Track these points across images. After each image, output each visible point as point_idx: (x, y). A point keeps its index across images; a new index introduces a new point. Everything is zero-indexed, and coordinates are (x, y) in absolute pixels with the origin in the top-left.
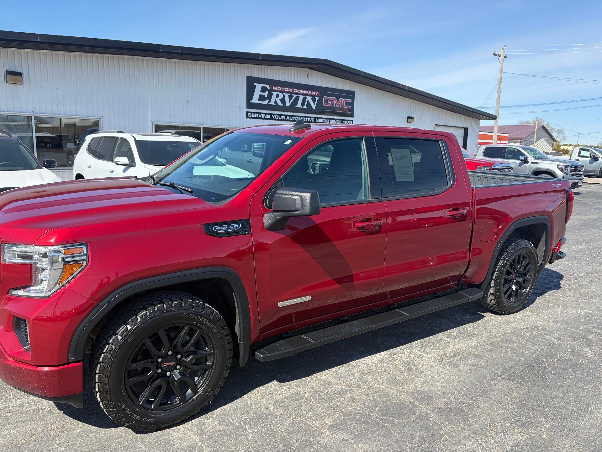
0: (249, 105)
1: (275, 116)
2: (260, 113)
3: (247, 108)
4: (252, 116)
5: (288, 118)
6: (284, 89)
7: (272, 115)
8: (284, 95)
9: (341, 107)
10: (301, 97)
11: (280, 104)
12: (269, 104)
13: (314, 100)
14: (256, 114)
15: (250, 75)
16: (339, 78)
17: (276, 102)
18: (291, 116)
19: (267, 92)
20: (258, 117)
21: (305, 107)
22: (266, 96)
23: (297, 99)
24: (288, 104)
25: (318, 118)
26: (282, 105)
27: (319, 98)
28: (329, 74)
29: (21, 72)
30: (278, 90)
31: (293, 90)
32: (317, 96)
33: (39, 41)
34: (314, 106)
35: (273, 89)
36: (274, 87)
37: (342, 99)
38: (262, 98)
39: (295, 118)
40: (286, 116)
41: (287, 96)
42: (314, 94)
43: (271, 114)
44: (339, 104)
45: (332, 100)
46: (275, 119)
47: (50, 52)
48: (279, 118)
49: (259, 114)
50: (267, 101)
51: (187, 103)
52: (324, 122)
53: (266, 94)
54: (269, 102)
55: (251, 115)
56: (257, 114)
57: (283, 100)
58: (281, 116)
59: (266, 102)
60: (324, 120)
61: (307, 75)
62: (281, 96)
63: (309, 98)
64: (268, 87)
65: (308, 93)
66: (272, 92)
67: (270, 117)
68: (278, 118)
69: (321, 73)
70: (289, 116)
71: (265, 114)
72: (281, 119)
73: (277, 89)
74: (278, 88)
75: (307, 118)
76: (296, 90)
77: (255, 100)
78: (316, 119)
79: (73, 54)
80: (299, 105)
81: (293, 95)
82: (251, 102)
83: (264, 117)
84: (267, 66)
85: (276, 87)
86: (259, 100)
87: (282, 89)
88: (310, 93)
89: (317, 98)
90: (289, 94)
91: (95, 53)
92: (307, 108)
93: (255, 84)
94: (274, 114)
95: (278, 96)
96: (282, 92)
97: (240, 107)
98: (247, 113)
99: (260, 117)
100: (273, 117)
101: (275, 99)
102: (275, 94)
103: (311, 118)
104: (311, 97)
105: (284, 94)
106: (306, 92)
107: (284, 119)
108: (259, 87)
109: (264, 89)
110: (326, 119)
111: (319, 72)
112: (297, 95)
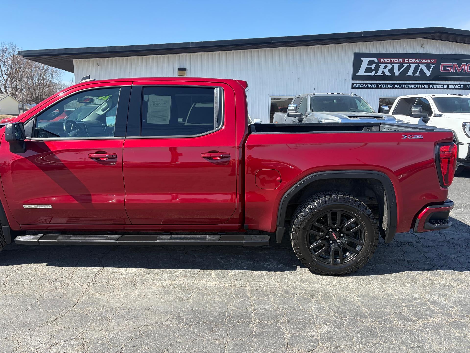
0: (355, 77)
1: (381, 86)
2: (366, 84)
3: (353, 80)
4: (358, 87)
5: (396, 86)
6: (393, 61)
7: (379, 85)
8: (393, 66)
9: (463, 72)
10: (413, 67)
11: (388, 74)
12: (376, 75)
13: (428, 68)
14: (361, 85)
15: (357, 52)
16: (462, 44)
17: (383, 72)
18: (400, 84)
19: (374, 65)
20: (363, 87)
21: (418, 74)
22: (373, 68)
23: (408, 68)
24: (397, 73)
25: (432, 84)
26: (391, 75)
27: (435, 65)
28: (449, 41)
29: (186, 67)
30: (387, 61)
31: (403, 60)
32: (433, 64)
33: (191, 47)
34: (428, 73)
35: (381, 61)
36: (382, 60)
37: (465, 64)
38: (368, 70)
39: (404, 86)
40: (394, 85)
41: (396, 67)
42: (430, 62)
43: (377, 84)
44: (460, 69)
45: (452, 66)
46: (381, 88)
47: (203, 53)
48: (386, 87)
49: (364, 85)
50: (374, 72)
51: (298, 79)
52: (441, 87)
53: (373, 67)
54: (376, 73)
55: (356, 86)
56: (363, 85)
57: (392, 71)
58: (389, 85)
59: (372, 74)
60: (441, 85)
61: (422, 44)
62: (390, 67)
63: (423, 67)
64: (376, 60)
65: (421, 61)
66: (380, 64)
67: (375, 87)
68: (384, 87)
69: (439, 41)
70: (398, 84)
71: (371, 84)
72: (388, 87)
73: (385, 61)
74: (387, 60)
75: (419, 85)
76: (408, 60)
77: (361, 72)
78: (431, 85)
79: (218, 52)
80: (410, 73)
81: (403, 65)
82: (357, 74)
83: (369, 87)
84: (376, 42)
85: (385, 60)
86: (365, 73)
87: (391, 61)
88: (424, 61)
89: (433, 66)
90: (399, 64)
91: (232, 50)
92: (419, 75)
93: (362, 59)
94: (380, 84)
95: (386, 67)
96: (391, 63)
97: (346, 80)
98: (353, 84)
99: (366, 87)
100: (380, 86)
101: (383, 70)
102: (382, 66)
103: (423, 84)
104: (426, 65)
105: (393, 64)
106: (419, 61)
107: (392, 87)
108: (365, 61)
109: (370, 63)
110: (444, 84)
111: (436, 41)
112: (408, 65)
